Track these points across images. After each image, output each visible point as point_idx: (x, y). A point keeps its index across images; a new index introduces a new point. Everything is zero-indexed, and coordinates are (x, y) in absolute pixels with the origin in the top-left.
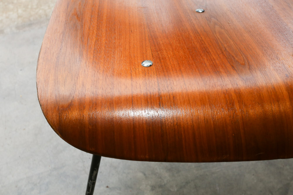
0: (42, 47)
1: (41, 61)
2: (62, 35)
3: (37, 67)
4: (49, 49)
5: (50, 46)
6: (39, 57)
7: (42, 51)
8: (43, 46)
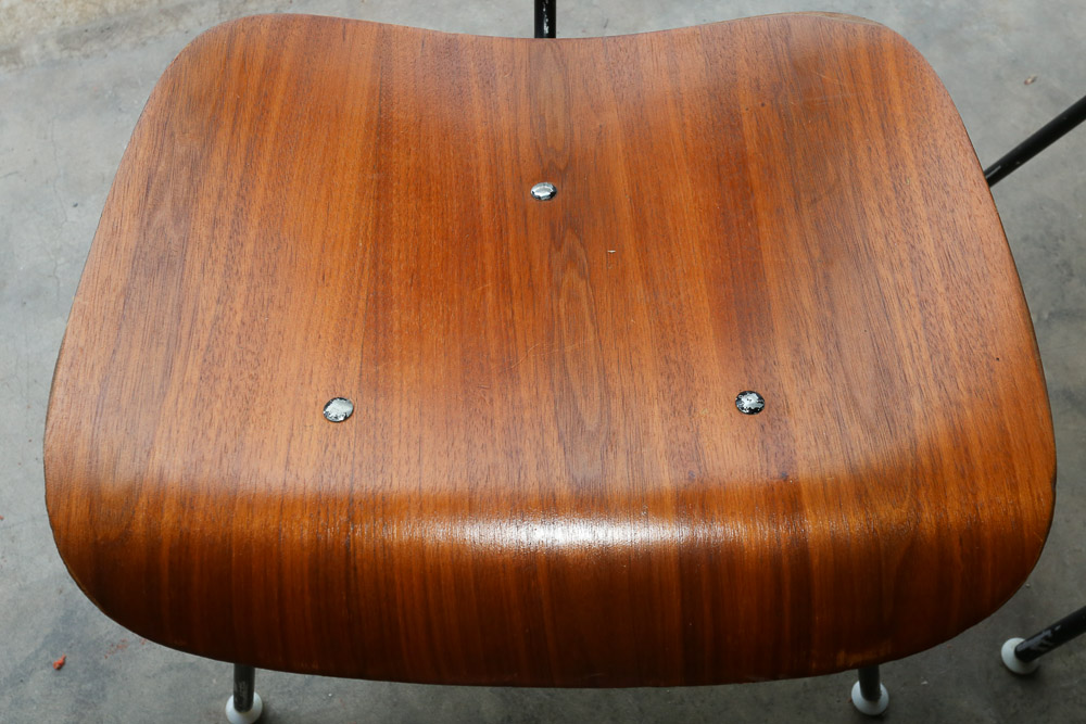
0: (63, 344)
1: (59, 392)
2: (122, 301)
3: (48, 413)
4: (82, 350)
5: (86, 341)
6: (54, 379)
7: (63, 360)
8: (67, 341)
